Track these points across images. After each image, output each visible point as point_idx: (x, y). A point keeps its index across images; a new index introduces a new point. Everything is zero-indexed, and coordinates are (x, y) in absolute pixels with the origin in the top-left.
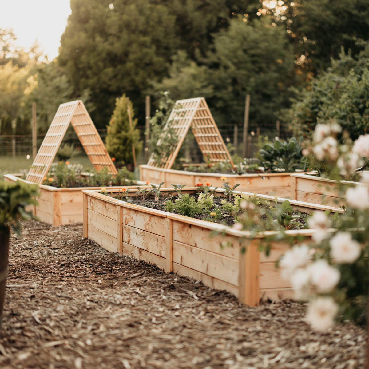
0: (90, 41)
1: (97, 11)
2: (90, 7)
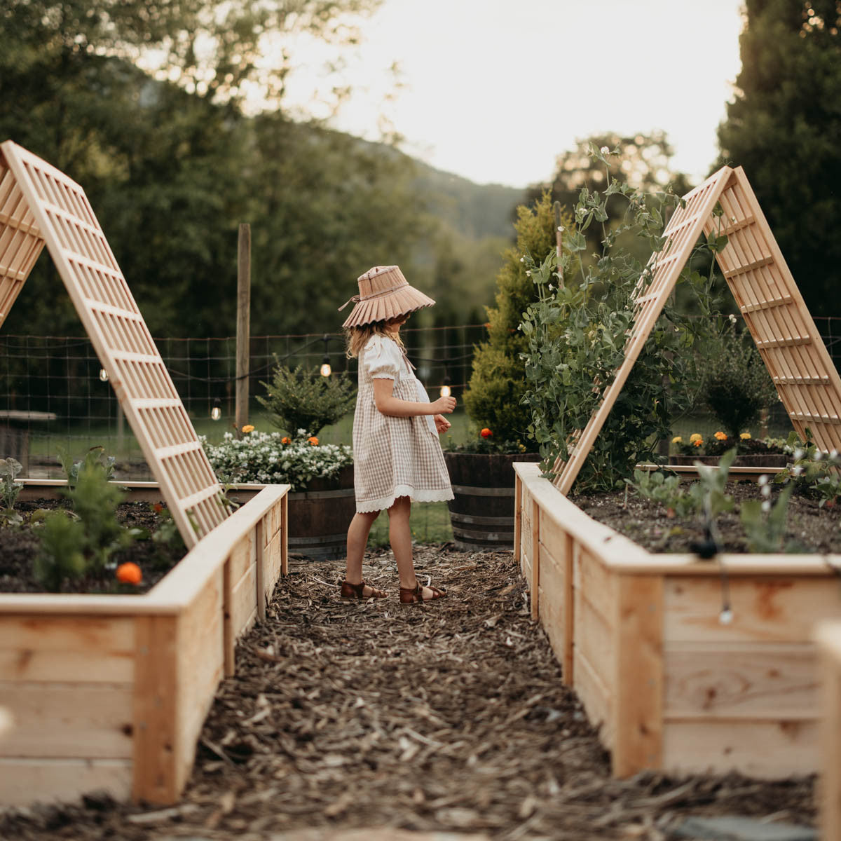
0: (783, 135)
1: (801, 59)
2: (783, 50)
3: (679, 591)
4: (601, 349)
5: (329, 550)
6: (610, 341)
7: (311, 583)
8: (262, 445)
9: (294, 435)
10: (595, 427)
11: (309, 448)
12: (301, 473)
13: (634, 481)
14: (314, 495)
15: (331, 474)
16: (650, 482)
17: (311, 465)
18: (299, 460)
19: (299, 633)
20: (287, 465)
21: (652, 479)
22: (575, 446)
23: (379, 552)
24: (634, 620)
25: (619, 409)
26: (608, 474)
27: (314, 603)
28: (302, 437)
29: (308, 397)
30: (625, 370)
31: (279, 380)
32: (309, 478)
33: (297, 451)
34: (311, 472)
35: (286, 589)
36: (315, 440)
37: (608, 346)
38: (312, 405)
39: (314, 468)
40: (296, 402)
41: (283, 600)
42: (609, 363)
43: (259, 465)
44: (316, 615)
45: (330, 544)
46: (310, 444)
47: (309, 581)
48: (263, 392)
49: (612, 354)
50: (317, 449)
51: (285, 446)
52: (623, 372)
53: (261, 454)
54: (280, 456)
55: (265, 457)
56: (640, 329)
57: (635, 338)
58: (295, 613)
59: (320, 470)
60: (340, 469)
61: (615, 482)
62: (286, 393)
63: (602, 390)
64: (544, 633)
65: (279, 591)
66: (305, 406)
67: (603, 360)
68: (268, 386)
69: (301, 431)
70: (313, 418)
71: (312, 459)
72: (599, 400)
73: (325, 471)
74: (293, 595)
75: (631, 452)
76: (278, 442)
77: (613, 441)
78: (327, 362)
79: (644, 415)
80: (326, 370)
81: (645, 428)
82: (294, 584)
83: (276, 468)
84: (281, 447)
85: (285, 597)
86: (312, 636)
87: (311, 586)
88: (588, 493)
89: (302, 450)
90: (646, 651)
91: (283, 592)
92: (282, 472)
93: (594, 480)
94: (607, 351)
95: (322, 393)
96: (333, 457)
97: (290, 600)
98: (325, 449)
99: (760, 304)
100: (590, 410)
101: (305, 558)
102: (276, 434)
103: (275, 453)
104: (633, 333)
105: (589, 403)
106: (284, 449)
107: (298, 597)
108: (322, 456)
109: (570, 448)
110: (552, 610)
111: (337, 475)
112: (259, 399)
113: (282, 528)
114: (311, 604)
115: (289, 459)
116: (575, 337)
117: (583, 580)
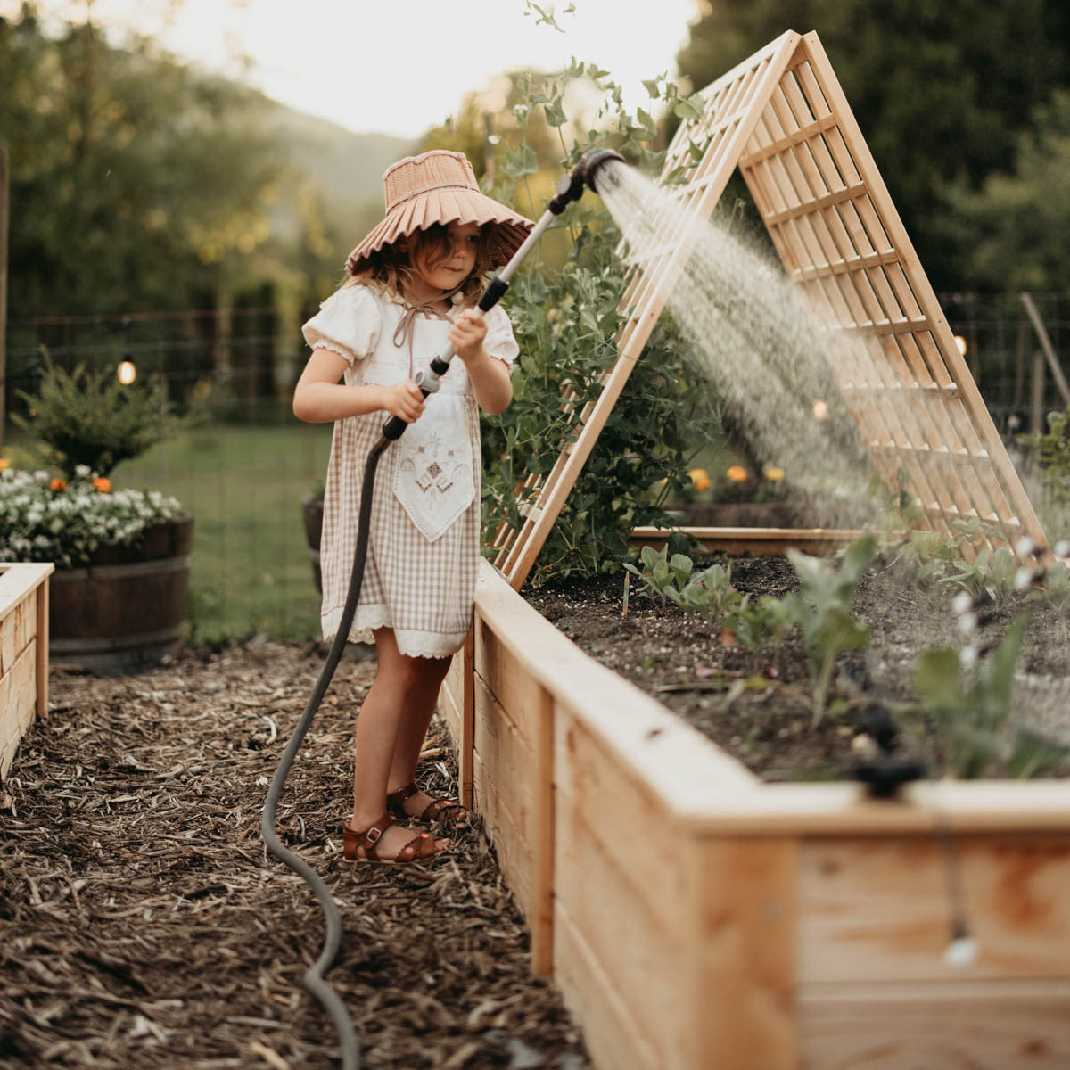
3: (830, 869)
4: (576, 339)
5: (127, 658)
6: (594, 326)
7: (86, 731)
8: (19, 492)
9: (71, 476)
10: (569, 472)
11: (95, 497)
12: (80, 537)
13: (640, 567)
14: (102, 572)
15: (130, 538)
16: (670, 570)
17: (97, 524)
18: (78, 516)
19: (48, 845)
20: (57, 525)
21: (672, 563)
22: (532, 502)
23: (206, 661)
24: (732, 939)
25: (609, 441)
26: (590, 553)
27: (87, 771)
28: (82, 479)
29: (96, 414)
30: (620, 373)
31: (48, 389)
32: (93, 545)
33: (74, 502)
34: (96, 537)
35: (38, 746)
36: (104, 484)
37: (590, 335)
38: (102, 428)
39: (100, 530)
40: (74, 423)
41: (32, 768)
42: (590, 362)
43: (12, 525)
44: (86, 798)
45: (128, 649)
46: (96, 491)
47: (83, 726)
48: (23, 408)
49: (597, 348)
50: (106, 498)
51: (56, 494)
52: (617, 378)
53: (16, 507)
54: (47, 509)
55: (22, 511)
56: (644, 304)
57: (636, 321)
58: (48, 795)
59: (111, 532)
60: (145, 531)
61: (600, 563)
62: (60, 410)
63: (579, 409)
64: (488, 841)
65: (26, 752)
66: (89, 430)
67: (580, 358)
68: (30, 400)
69: (82, 470)
70: (102, 448)
71: (99, 514)
72: (574, 425)
73: (120, 534)
74: (52, 758)
75: (623, 511)
76: (45, 486)
77: (596, 493)
78: (128, 359)
79: (645, 449)
80: (127, 373)
81: (648, 471)
82: (55, 734)
83: (41, 529)
84: (49, 495)
85: (35, 762)
86: (70, 850)
87: (86, 736)
88: (558, 585)
89: (83, 501)
90: (760, 1006)
91: (33, 753)
92: (49, 535)
93: (567, 561)
94: (588, 344)
95: (117, 410)
96: (134, 512)
97: (43, 768)
98: (121, 498)
99: (831, 267)
100: (557, 443)
101: (86, 673)
102: (42, 475)
103: (38, 506)
104: (631, 312)
105: (557, 430)
106: (54, 498)
107: (60, 760)
108: (114, 510)
109: (523, 506)
110: (502, 803)
111: (139, 541)
112: (16, 418)
113: (38, 638)
114: (79, 774)
115: (61, 515)
116: (530, 320)
117: (578, 784)
